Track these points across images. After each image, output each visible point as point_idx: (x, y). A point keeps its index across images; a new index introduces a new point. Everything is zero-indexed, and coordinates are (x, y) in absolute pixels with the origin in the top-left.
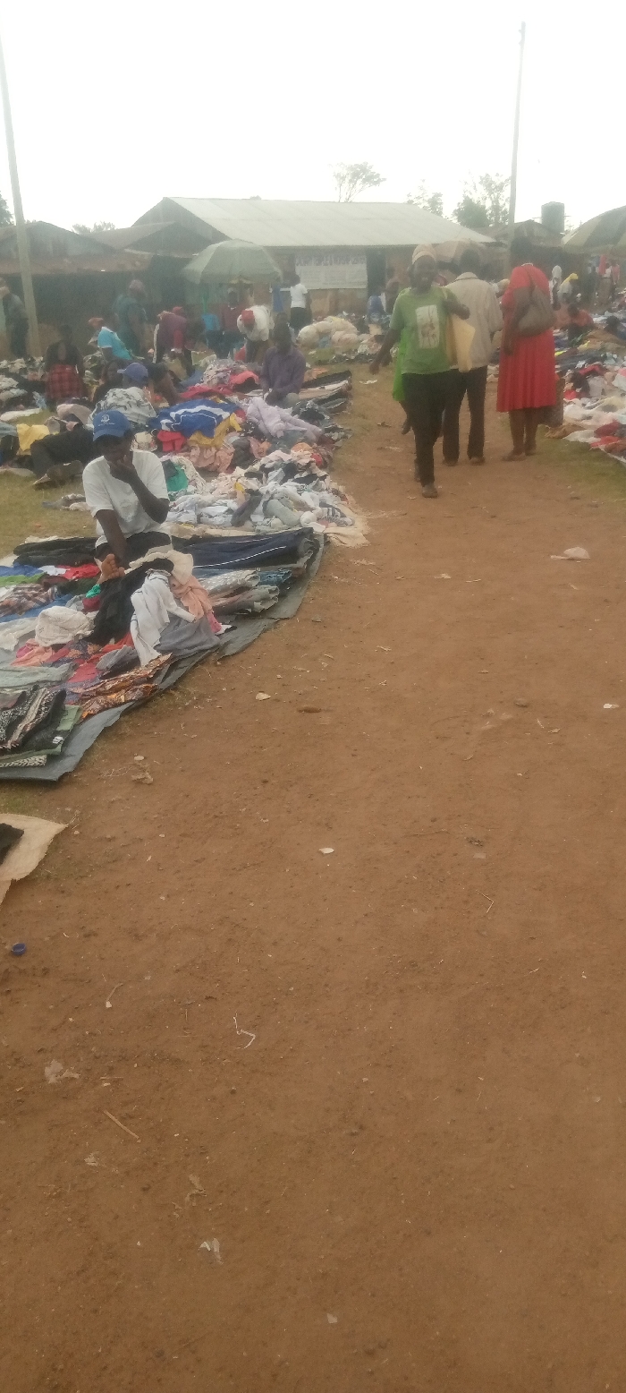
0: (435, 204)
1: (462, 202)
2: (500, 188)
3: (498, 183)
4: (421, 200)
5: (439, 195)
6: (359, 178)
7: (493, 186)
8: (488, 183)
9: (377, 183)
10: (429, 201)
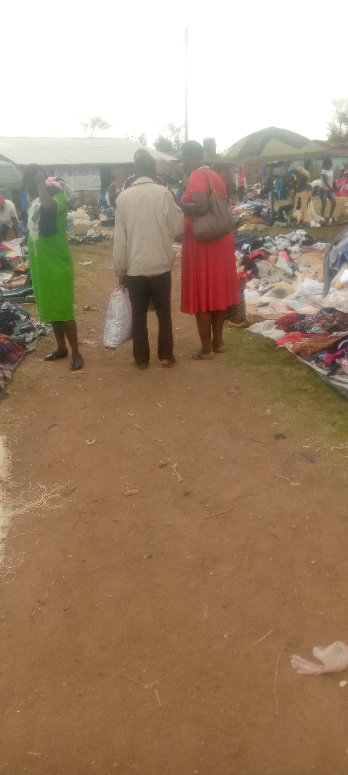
0: (142, 139)
1: (158, 138)
2: (179, 130)
3: (177, 127)
4: (134, 138)
5: (144, 135)
6: (96, 125)
7: (175, 129)
8: (172, 128)
9: (107, 128)
10: (139, 138)
